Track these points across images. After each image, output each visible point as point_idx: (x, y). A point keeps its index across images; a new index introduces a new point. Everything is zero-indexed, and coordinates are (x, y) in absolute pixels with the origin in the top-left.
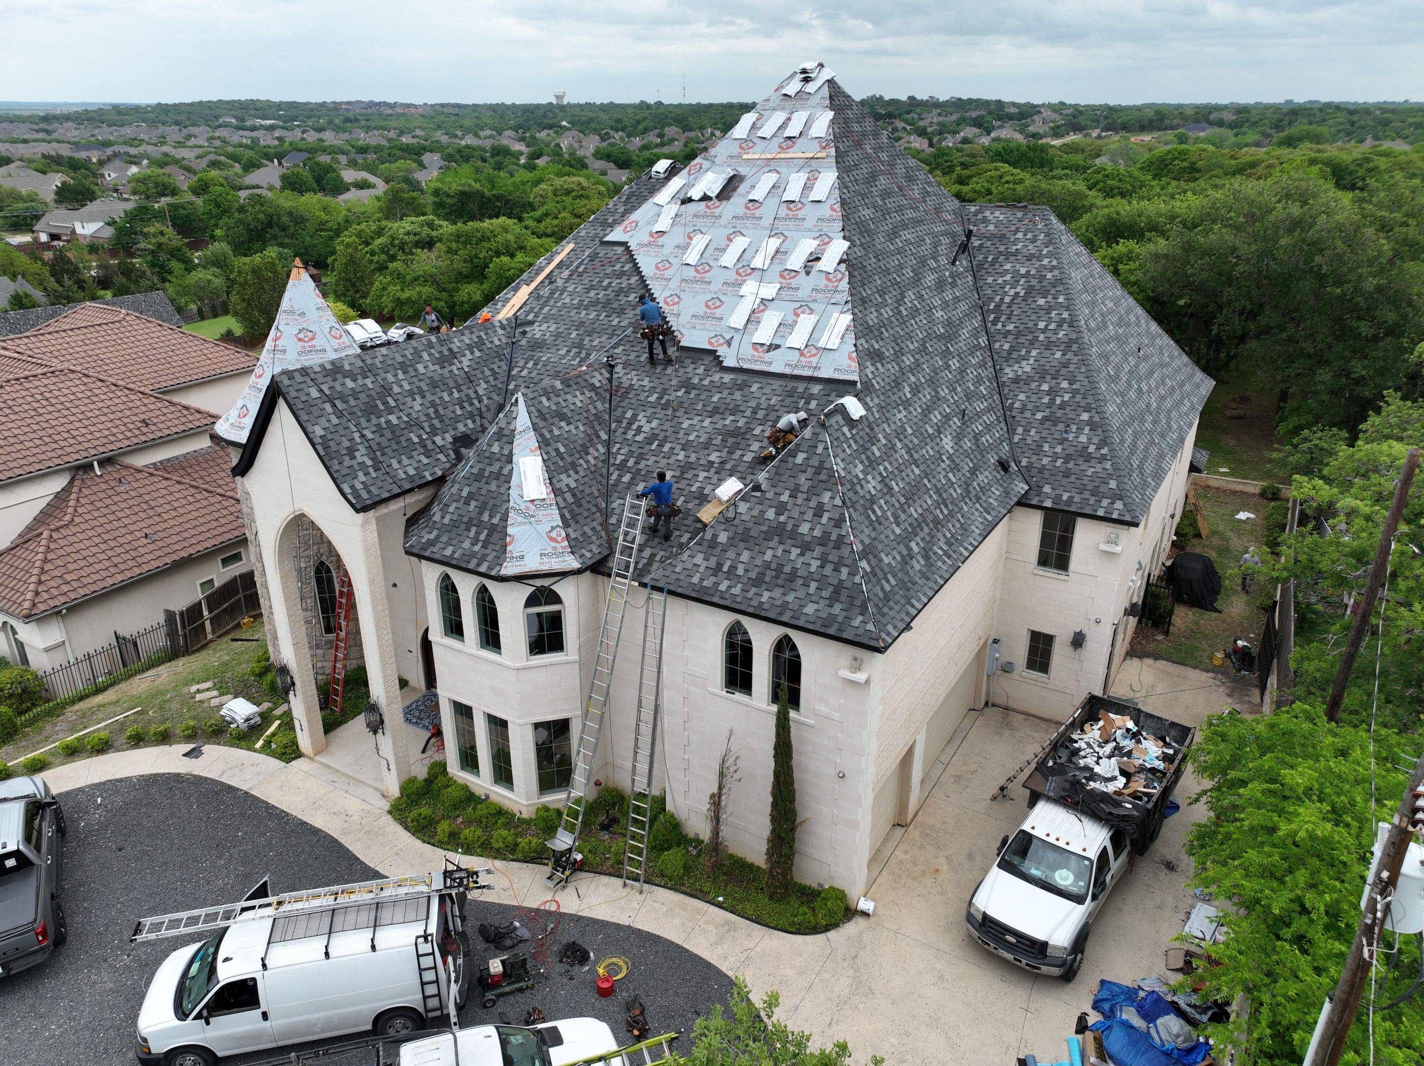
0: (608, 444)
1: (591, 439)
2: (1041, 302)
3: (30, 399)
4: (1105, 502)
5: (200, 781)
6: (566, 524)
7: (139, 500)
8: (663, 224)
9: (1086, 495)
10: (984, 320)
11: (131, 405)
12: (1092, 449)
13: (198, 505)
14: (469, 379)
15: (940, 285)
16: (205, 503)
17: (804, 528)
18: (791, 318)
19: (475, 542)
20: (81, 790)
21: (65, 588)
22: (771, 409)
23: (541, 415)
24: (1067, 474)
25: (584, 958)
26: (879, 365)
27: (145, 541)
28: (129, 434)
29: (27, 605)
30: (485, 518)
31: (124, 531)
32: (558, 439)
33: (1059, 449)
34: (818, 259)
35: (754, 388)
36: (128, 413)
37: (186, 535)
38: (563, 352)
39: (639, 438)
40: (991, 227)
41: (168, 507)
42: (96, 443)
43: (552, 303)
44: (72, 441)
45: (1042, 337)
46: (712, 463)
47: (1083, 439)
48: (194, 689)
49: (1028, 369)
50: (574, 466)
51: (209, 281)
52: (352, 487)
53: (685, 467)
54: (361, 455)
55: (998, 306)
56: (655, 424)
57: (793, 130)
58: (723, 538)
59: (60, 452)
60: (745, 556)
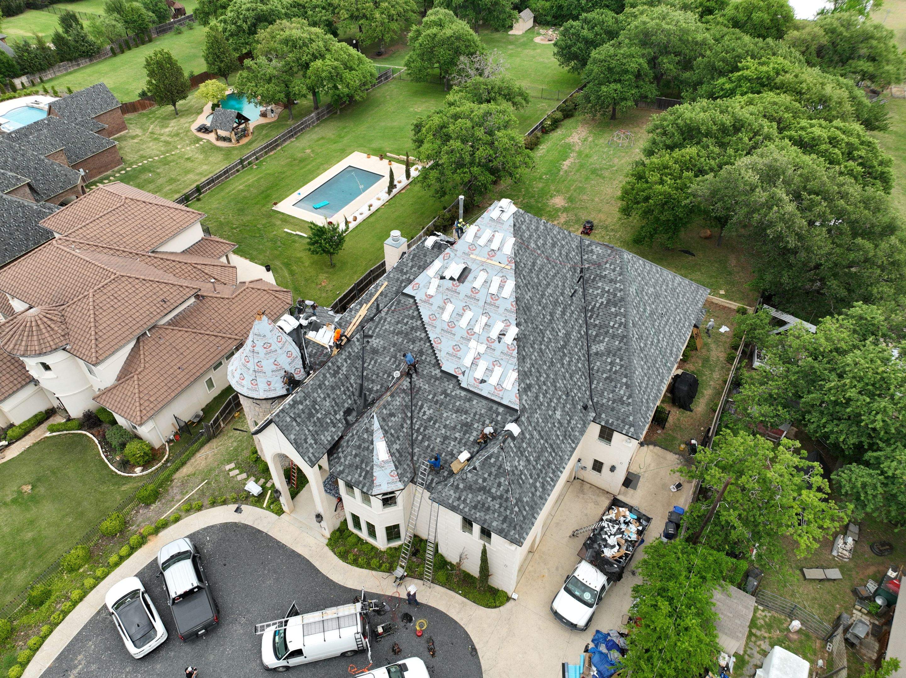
0: (412, 418)
1: (404, 420)
2: (613, 310)
3: (108, 300)
4: (627, 427)
5: (246, 526)
6: (397, 468)
7: (171, 347)
8: (432, 291)
9: (619, 422)
10: (586, 316)
11: (154, 291)
12: (625, 398)
13: (198, 343)
14: (347, 377)
15: (563, 313)
16: (201, 341)
17: (493, 490)
18: (491, 367)
19: (360, 476)
20: (198, 532)
21: (152, 406)
22: (481, 415)
23: (384, 420)
24: (613, 409)
25: (410, 620)
26: (529, 393)
27: (179, 371)
28: (158, 311)
29: (139, 419)
30: (364, 466)
31: (168, 367)
32: (390, 428)
33: (611, 396)
34: (504, 335)
35: (475, 402)
36: (154, 297)
37: (197, 363)
38: (387, 359)
39: (425, 417)
40: (595, 257)
41: (185, 348)
42: (145, 320)
43: (380, 326)
44: (134, 322)
45: (611, 331)
46: (456, 438)
47: (622, 392)
48: (228, 467)
49: (602, 348)
50: (398, 438)
51: (114, 26)
52: (309, 457)
53: (445, 438)
54: (310, 441)
55: (593, 308)
56: (431, 411)
57: (495, 245)
58: (461, 486)
59: (131, 330)
60: (470, 496)
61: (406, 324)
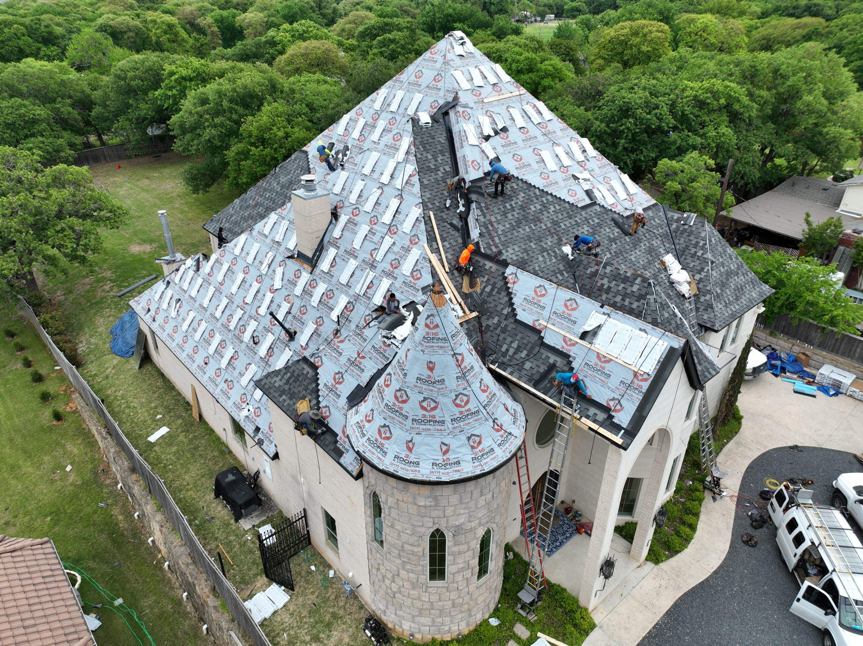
34: (585, 151)
57: (492, 79)
61: (513, 209)
